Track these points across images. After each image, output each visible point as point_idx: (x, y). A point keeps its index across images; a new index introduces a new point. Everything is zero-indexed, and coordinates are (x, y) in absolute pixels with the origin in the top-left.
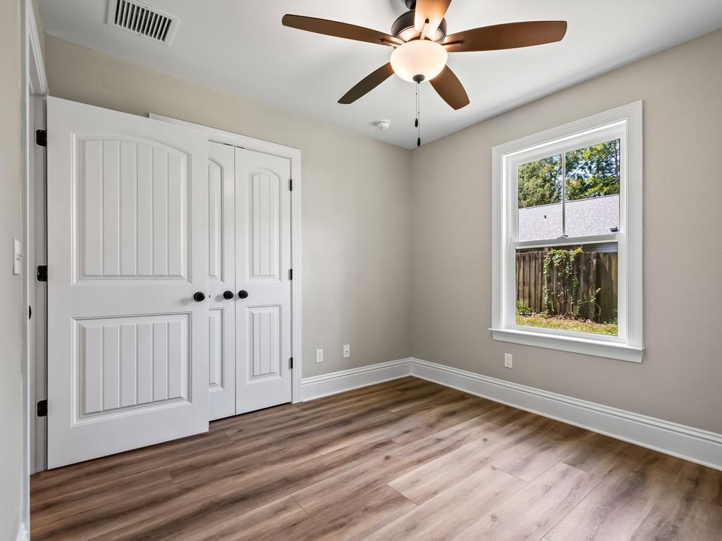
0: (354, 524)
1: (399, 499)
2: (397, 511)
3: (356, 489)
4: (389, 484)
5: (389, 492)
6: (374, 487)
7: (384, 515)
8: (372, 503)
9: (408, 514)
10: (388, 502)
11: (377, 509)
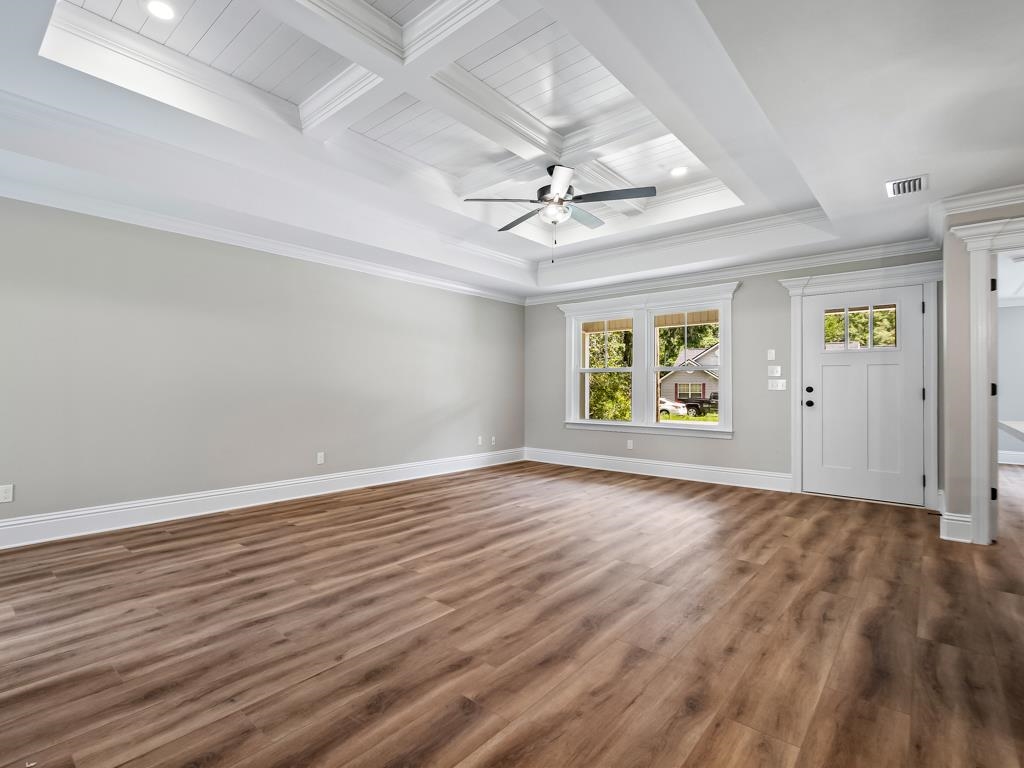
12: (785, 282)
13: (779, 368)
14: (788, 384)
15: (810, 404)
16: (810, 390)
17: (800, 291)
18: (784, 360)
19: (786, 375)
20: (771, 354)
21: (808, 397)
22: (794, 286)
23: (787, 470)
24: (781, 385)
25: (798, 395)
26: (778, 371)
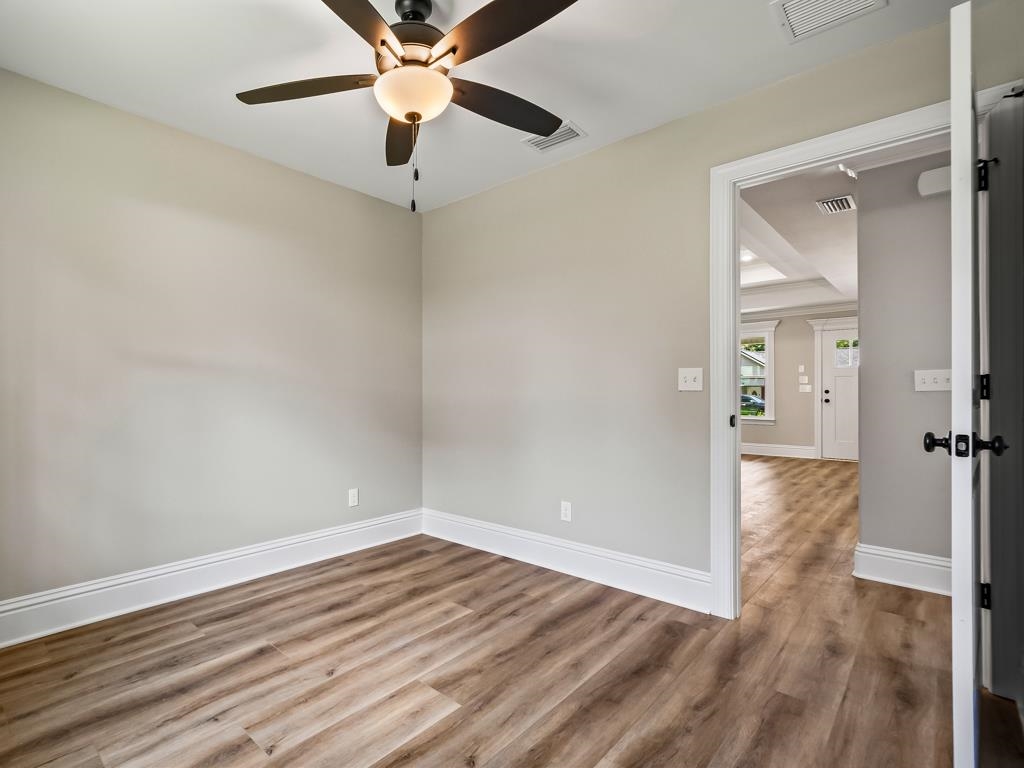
0: (488, 657)
1: (442, 686)
2: (442, 673)
3: (502, 696)
4: (459, 706)
5: (456, 694)
6: (479, 700)
7: (458, 667)
8: (476, 679)
9: (429, 670)
10: (455, 681)
11: (468, 673)
12: (812, 322)
13: (807, 378)
14: (813, 389)
15: (827, 401)
16: (827, 392)
17: (820, 328)
18: (810, 372)
19: (811, 382)
20: (802, 369)
21: (826, 396)
22: (817, 325)
23: (813, 445)
24: (808, 389)
25: (818, 396)
26: (805, 379)
